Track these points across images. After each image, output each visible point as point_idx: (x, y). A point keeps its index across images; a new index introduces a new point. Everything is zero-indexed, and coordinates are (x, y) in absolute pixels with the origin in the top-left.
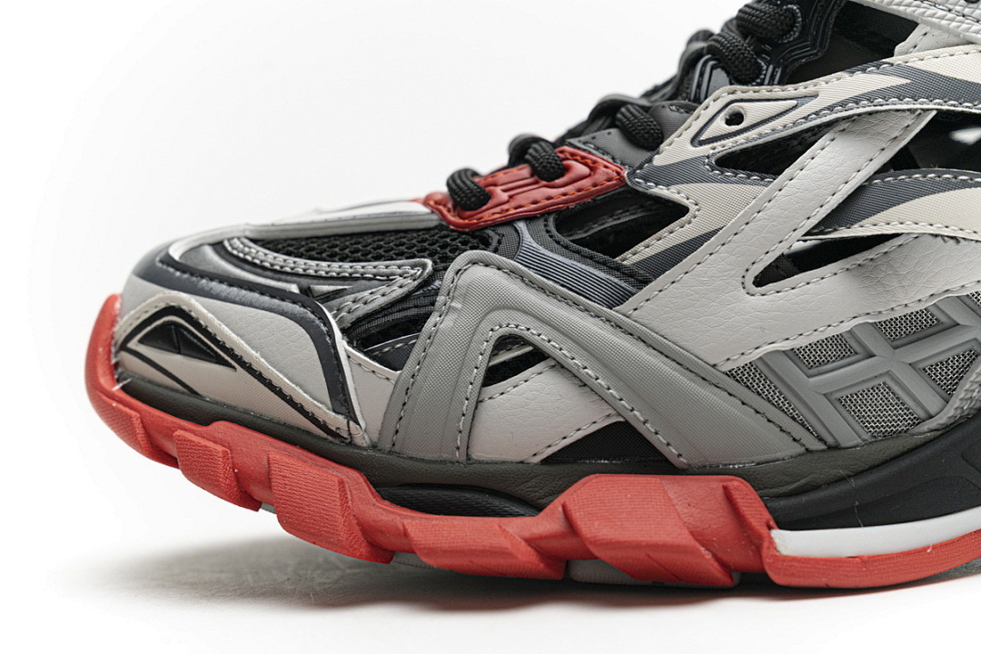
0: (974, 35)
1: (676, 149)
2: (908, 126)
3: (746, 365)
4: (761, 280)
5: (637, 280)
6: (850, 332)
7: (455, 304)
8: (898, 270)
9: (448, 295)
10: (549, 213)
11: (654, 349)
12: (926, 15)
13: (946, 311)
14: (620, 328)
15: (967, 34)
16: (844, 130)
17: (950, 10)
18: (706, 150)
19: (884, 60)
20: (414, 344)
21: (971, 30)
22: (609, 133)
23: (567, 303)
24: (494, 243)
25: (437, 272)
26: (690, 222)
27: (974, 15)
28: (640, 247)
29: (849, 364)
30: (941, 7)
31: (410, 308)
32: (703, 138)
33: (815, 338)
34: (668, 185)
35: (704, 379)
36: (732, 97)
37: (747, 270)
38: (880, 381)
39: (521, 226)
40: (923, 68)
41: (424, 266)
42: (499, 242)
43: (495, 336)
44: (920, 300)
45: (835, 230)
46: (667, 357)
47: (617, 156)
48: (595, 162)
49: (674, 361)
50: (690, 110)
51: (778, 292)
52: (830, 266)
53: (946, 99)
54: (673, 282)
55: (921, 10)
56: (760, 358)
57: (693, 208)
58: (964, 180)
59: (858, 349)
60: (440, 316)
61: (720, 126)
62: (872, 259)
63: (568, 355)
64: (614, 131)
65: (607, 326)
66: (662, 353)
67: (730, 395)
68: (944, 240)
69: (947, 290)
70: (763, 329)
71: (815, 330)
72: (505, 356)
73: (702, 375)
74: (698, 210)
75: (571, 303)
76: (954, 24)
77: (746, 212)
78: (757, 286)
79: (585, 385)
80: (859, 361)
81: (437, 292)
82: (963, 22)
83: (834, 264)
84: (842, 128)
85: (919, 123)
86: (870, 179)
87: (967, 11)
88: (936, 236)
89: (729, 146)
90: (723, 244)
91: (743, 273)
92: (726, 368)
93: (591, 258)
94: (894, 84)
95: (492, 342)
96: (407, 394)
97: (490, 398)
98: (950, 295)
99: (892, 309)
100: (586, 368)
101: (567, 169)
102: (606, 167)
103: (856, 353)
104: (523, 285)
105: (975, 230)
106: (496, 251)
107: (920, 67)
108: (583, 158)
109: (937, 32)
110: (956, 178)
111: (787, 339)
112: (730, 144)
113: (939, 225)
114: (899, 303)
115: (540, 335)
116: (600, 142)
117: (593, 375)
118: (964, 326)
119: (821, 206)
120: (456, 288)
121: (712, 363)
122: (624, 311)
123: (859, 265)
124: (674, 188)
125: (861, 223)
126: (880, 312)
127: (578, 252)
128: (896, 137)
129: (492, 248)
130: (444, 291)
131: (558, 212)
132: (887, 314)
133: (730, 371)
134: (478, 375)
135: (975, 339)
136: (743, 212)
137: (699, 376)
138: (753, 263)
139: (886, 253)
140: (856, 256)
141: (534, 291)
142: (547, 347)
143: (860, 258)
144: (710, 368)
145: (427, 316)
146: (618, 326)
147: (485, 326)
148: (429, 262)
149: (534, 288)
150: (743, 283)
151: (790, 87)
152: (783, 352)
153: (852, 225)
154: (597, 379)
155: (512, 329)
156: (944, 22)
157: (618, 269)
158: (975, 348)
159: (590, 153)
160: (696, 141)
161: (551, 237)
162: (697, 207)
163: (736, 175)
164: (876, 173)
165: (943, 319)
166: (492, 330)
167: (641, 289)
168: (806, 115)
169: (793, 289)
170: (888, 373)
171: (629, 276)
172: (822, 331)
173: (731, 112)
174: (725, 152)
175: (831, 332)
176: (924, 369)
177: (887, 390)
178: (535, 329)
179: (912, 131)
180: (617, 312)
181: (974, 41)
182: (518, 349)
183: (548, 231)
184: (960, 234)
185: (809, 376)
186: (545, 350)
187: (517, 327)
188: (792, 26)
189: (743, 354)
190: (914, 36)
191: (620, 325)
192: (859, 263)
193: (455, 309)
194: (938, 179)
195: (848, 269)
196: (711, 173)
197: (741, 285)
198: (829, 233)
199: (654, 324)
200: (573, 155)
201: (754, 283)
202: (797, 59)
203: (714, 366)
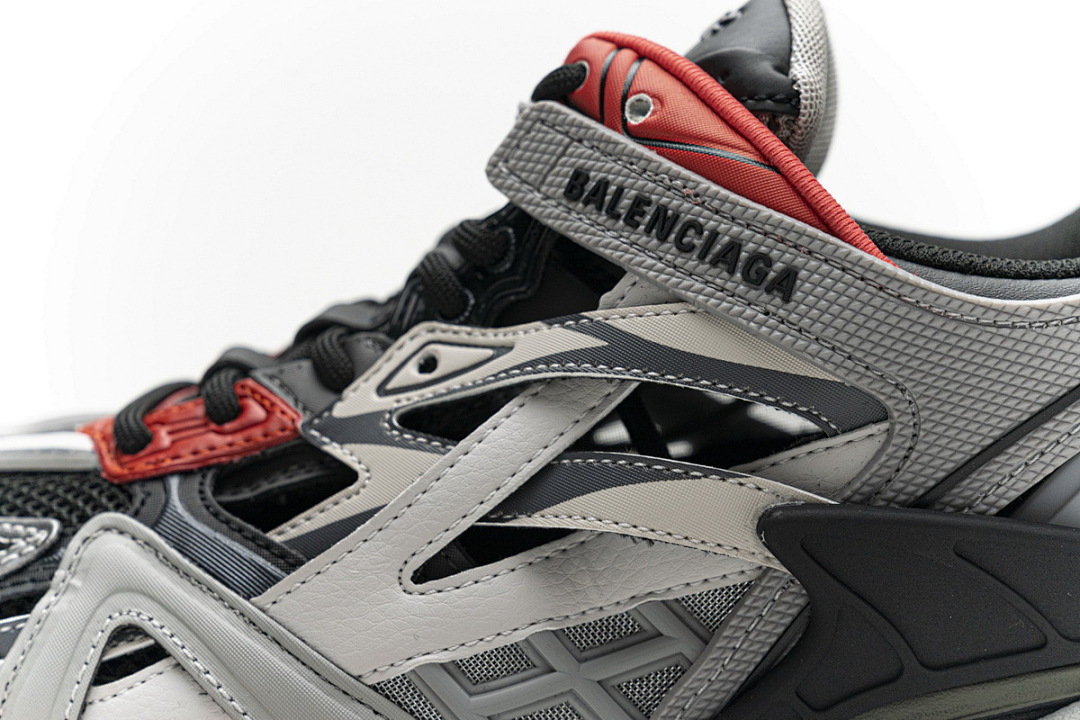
0: (683, 292)
1: (360, 399)
2: (609, 394)
3: (398, 677)
4: (423, 575)
5: (287, 563)
6: (526, 640)
7: (76, 582)
8: (594, 565)
9: (69, 568)
10: (209, 468)
11: (289, 653)
12: (633, 262)
13: (647, 617)
14: (254, 624)
15: (676, 290)
16: (536, 394)
17: (660, 259)
18: (389, 402)
19: (583, 314)
20: (21, 629)
21: (681, 286)
22: (300, 367)
23: (201, 589)
24: (137, 503)
25: (63, 539)
26: (357, 493)
27: (686, 267)
28: (299, 519)
29: (523, 680)
30: (651, 254)
31: (23, 583)
32: (390, 386)
33: (480, 649)
34: (342, 443)
35: (345, 693)
36: (431, 337)
37: (406, 562)
38: (563, 700)
39: (174, 483)
40: (624, 329)
41: (49, 528)
42: (143, 503)
43: (111, 625)
44: (618, 603)
45: (515, 518)
46: (304, 664)
47: (300, 398)
48: (273, 404)
49: (311, 669)
50: (385, 347)
51: (439, 591)
52: (506, 559)
53: (646, 369)
54: (319, 573)
55: (628, 256)
56: (413, 671)
57: (363, 475)
58: (659, 470)
59: (537, 662)
60: (56, 595)
61: (412, 373)
62: (564, 550)
63: (189, 655)
64: (306, 365)
65: (240, 621)
66: (298, 659)
67: (376, 713)
68: (635, 541)
69: (651, 593)
70: (416, 637)
71: (481, 640)
72: (125, 649)
73: (343, 688)
74: (369, 478)
75: (205, 589)
76: (663, 277)
77: (408, 492)
78: (416, 583)
79: (206, 694)
80: (536, 676)
81: (58, 562)
82: (673, 275)
83: (510, 559)
84: (534, 391)
85: (622, 392)
86: (559, 458)
87: (679, 261)
88: (624, 536)
89: (414, 399)
90: (380, 530)
91: (400, 566)
92: (372, 680)
93: (240, 530)
94: (590, 346)
95: (108, 633)
96: (6, 689)
97: (101, 700)
98: (653, 599)
99: (584, 613)
100: (208, 672)
101: (240, 411)
102: (283, 412)
103: (535, 666)
104: (156, 561)
105: (669, 531)
106: (136, 515)
107: (620, 327)
108: (263, 397)
109: (645, 284)
110: (649, 467)
111: (446, 649)
112: (416, 399)
113: (626, 525)
114: (592, 606)
115: (161, 629)
116: (288, 378)
117: (215, 682)
118: (667, 637)
119: (498, 489)
120: (79, 560)
121: (356, 673)
122: (261, 604)
123: (547, 558)
124: (348, 447)
125: (542, 512)
126: (567, 617)
127: (227, 522)
128: (594, 407)
129: (132, 510)
130: (64, 564)
131: (219, 466)
132: (576, 620)
133: (378, 684)
134: (87, 672)
135: (681, 653)
136: (403, 492)
137: (339, 689)
138: (414, 555)
139: (583, 542)
140: (544, 547)
141: (167, 569)
142: (168, 643)
143: (547, 550)
144: (353, 680)
145: (42, 593)
146: (251, 622)
147: (103, 611)
148: (56, 525)
149: (167, 566)
150: (400, 578)
151: (490, 332)
152: (442, 665)
153: (533, 513)
154: (219, 687)
155: (132, 618)
156: (652, 273)
157: (268, 548)
158: (682, 663)
159: (271, 392)
160: (382, 390)
161: (203, 499)
162: (368, 475)
163: (415, 437)
164: (567, 450)
165: (646, 626)
166: (110, 617)
167: (288, 574)
168: (495, 372)
169: (458, 588)
170: (571, 691)
171: (278, 557)
172: (488, 641)
173: (426, 355)
174: (409, 408)
175: (500, 642)
176: (619, 686)
177: (570, 711)
178: (159, 619)
179: (611, 401)
180: (253, 604)
181: (683, 298)
182: (142, 640)
183: (201, 492)
184: (651, 536)
185: (471, 694)
186: (165, 646)
187: (139, 614)
188: (505, 254)
189: (392, 665)
190: (622, 286)
191: (253, 621)
192: (546, 555)
193: (75, 588)
194: (628, 467)
195: (530, 564)
196: (388, 433)
197: (397, 580)
198: (508, 520)
199: (292, 623)
200: (254, 391)
201: (412, 579)
202: (506, 296)
203: (358, 678)
